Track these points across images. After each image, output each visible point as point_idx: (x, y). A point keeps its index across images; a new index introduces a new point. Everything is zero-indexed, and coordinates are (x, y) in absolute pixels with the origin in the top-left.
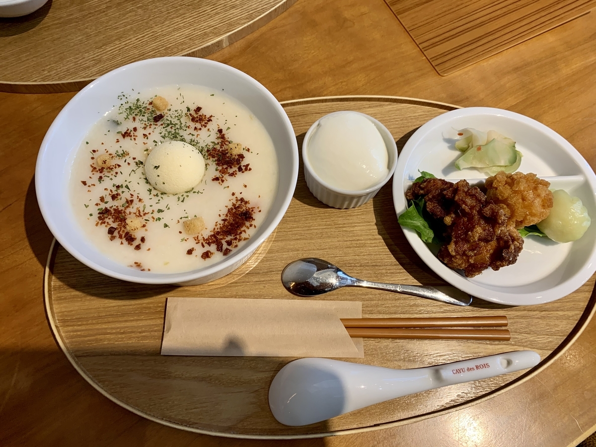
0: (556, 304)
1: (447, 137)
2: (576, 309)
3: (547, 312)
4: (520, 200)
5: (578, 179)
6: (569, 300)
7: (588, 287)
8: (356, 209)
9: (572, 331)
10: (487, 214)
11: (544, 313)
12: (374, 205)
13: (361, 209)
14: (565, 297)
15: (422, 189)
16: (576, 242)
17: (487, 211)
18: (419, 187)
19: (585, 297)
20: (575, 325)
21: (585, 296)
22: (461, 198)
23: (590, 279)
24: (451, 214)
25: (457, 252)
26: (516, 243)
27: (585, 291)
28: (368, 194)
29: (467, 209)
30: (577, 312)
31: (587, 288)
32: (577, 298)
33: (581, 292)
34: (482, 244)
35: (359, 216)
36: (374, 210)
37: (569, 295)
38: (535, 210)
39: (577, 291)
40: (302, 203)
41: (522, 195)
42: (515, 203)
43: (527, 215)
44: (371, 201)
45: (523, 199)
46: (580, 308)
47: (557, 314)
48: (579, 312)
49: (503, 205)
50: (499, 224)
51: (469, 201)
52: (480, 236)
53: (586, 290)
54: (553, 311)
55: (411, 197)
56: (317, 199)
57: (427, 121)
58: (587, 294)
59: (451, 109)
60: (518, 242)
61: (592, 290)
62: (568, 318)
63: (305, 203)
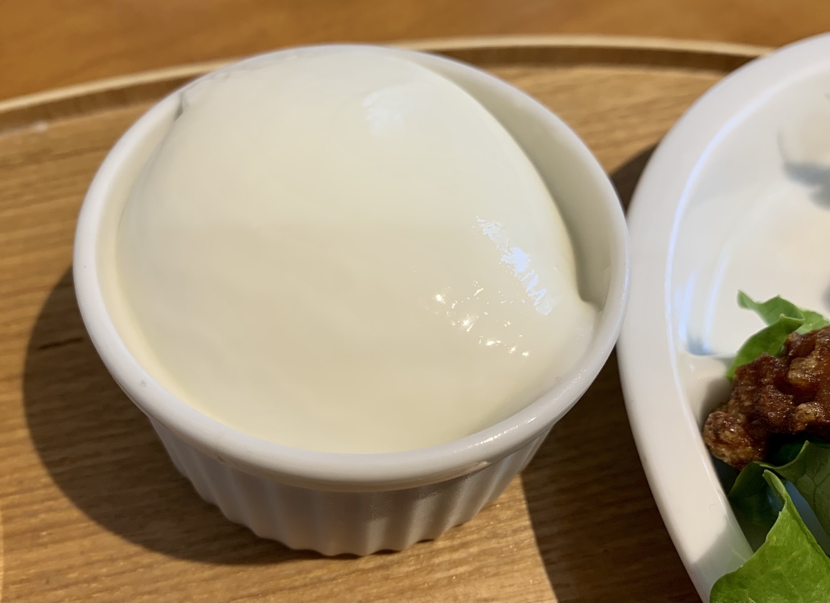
1: (799, 155)
8: (440, 544)
12: (532, 511)
13: (464, 545)
15: (807, 393)
18: (783, 385)
28: (495, 460)
35: (460, 590)
36: (540, 540)
40: (133, 549)
44: (514, 494)
55: (745, 451)
56: (221, 516)
57: (677, 117)
59: (730, 64)
63: (151, 545)
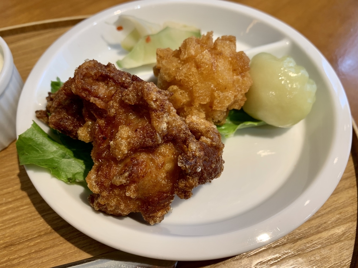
0: (313, 222)
2: (344, 219)
3: (304, 241)
4: (194, 70)
5: (284, 44)
6: (329, 209)
7: (349, 180)
9: (352, 260)
10: (129, 100)
11: (299, 242)
14: (323, 206)
16: (309, 119)
17: (128, 95)
19: (350, 198)
20: (352, 249)
21: (349, 195)
22: (80, 86)
23: (346, 168)
24: (84, 122)
25: (101, 185)
26: (204, 139)
27: (346, 189)
29: (99, 103)
30: (348, 225)
31: (348, 183)
32: (340, 202)
33: (342, 191)
34: (143, 157)
37: (328, 200)
38: (223, 79)
39: (336, 192)
41: (195, 62)
42: (188, 77)
43: (213, 91)
45: (198, 67)
46: (350, 217)
47: (320, 238)
48: (350, 223)
49: (172, 86)
50: (155, 110)
51: (102, 89)
52: (129, 143)
53: (347, 186)
54: (313, 235)
58: (350, 191)
60: (207, 137)
61: (355, 183)
62: (339, 239)
